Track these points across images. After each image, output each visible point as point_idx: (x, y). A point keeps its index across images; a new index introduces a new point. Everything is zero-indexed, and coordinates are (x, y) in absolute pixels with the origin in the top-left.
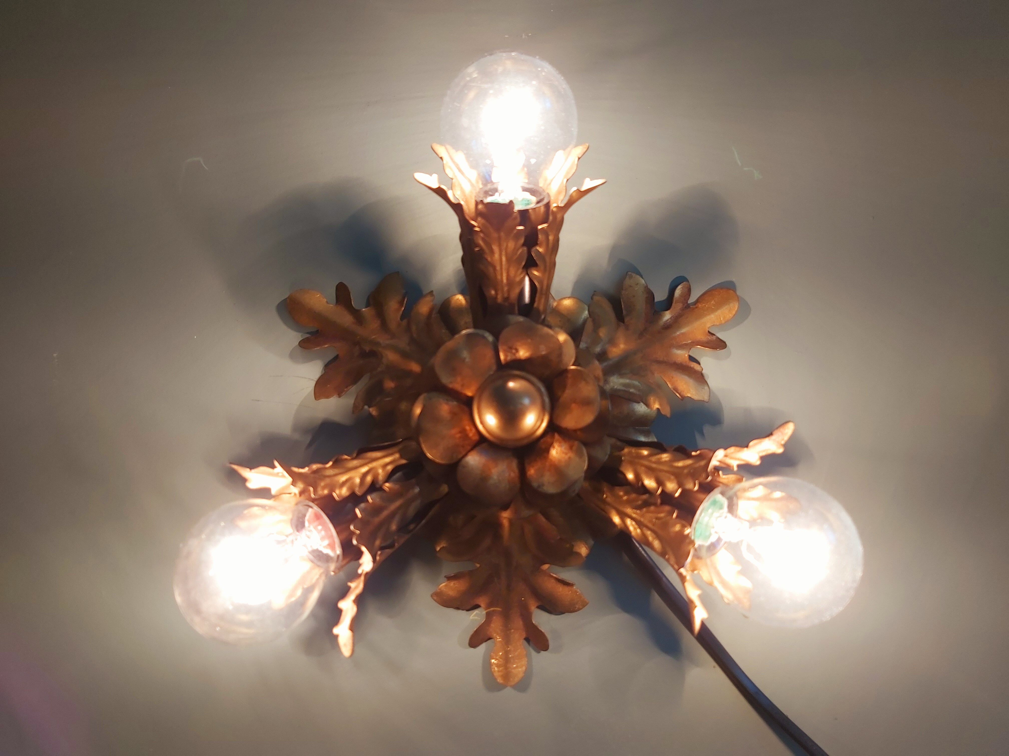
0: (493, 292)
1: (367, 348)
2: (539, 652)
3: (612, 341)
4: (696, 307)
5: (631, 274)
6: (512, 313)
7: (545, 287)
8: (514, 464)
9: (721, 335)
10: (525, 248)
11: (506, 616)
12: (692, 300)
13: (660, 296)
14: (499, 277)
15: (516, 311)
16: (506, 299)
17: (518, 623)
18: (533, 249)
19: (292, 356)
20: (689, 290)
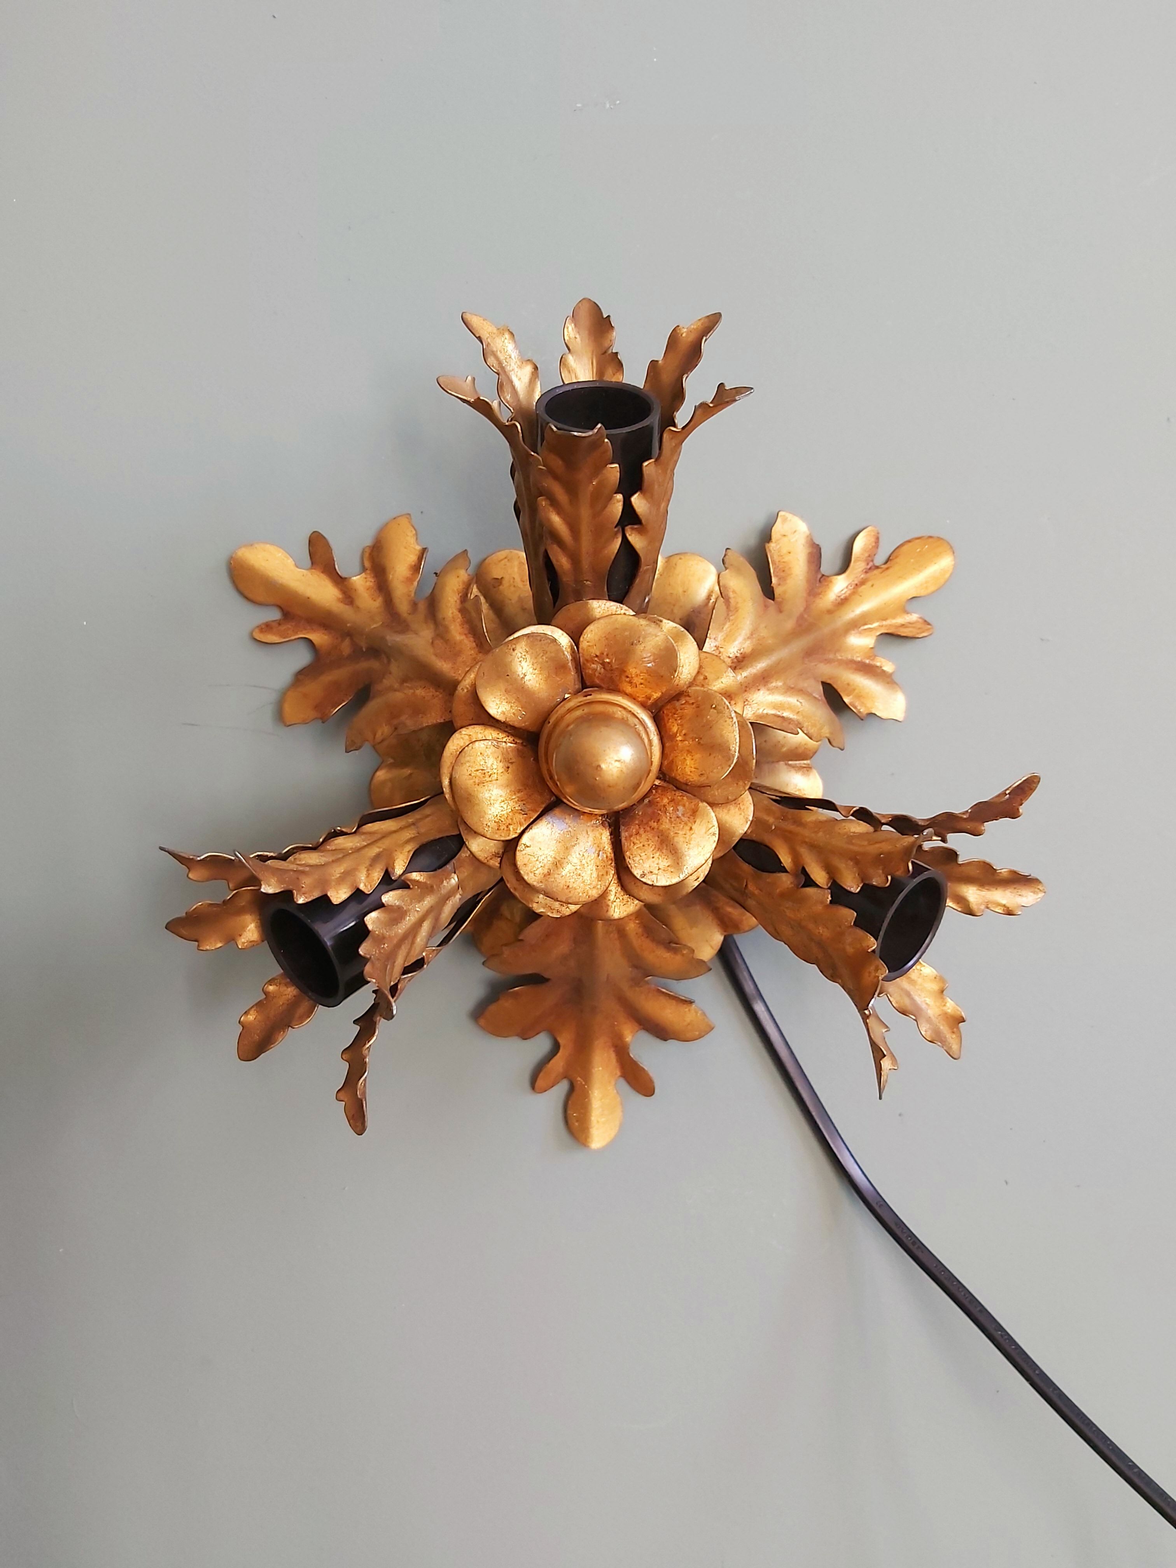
1: (362, 644)
2: (642, 1098)
4: (888, 567)
5: (784, 516)
6: (596, 596)
10: (621, 497)
17: (607, 1054)
18: (634, 497)
20: (877, 540)
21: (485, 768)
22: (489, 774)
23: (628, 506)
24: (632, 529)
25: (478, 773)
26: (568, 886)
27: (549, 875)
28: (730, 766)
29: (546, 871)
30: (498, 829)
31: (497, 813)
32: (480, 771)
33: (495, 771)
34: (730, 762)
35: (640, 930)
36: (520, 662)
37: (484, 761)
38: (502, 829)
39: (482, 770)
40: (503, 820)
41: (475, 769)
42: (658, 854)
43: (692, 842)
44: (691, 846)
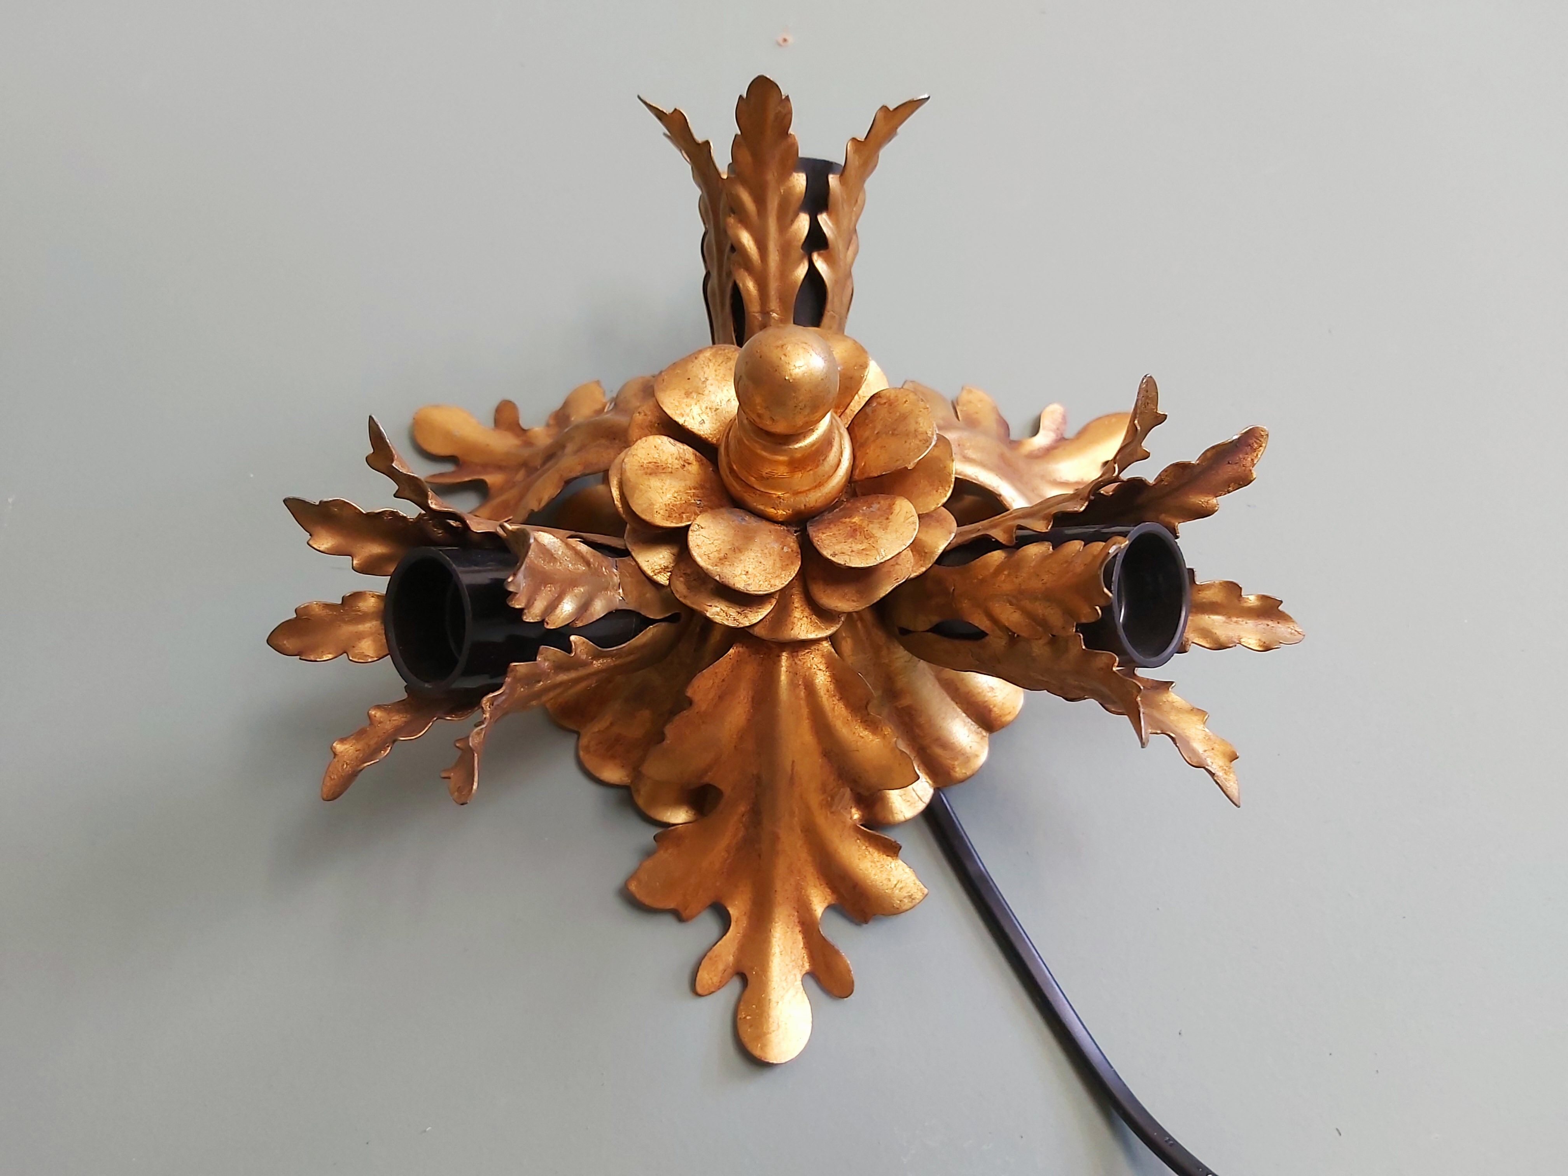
1: (536, 460)
4: (1079, 440)
18: (821, 217)
21: (659, 462)
22: (663, 467)
23: (815, 228)
24: (819, 255)
25: (650, 465)
26: (747, 572)
27: (726, 558)
28: (928, 447)
29: (722, 555)
30: (669, 516)
31: (669, 502)
32: (653, 464)
33: (670, 466)
34: (928, 444)
35: (832, 687)
36: (703, 367)
37: (657, 455)
38: (674, 516)
39: (655, 463)
40: (675, 509)
41: (648, 462)
42: (850, 540)
43: (889, 529)
44: (888, 531)
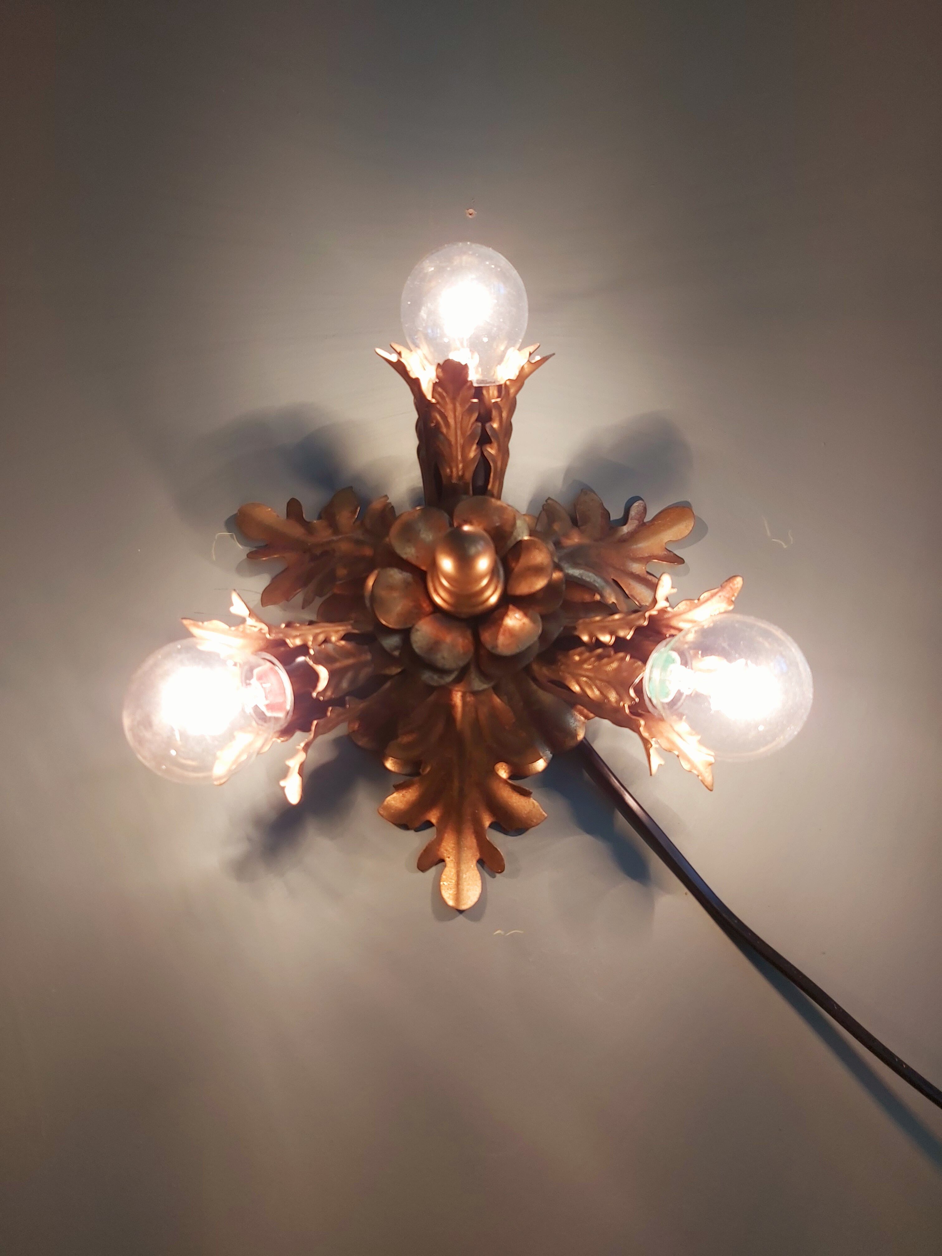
0: (448, 470)
1: (318, 552)
2: (494, 877)
3: (567, 535)
4: (653, 525)
5: (586, 491)
6: (466, 492)
7: (499, 469)
8: (469, 633)
9: (678, 552)
10: (480, 424)
11: (459, 833)
12: (648, 519)
13: (616, 514)
14: (454, 453)
15: (471, 492)
16: (461, 478)
17: (470, 841)
18: (488, 425)
19: (239, 570)
20: (645, 509)
26: (444, 656)
27: (431, 650)
29: (429, 648)
30: (399, 621)
31: (399, 613)
33: (399, 586)
37: (392, 581)
38: (403, 621)
40: (404, 617)
